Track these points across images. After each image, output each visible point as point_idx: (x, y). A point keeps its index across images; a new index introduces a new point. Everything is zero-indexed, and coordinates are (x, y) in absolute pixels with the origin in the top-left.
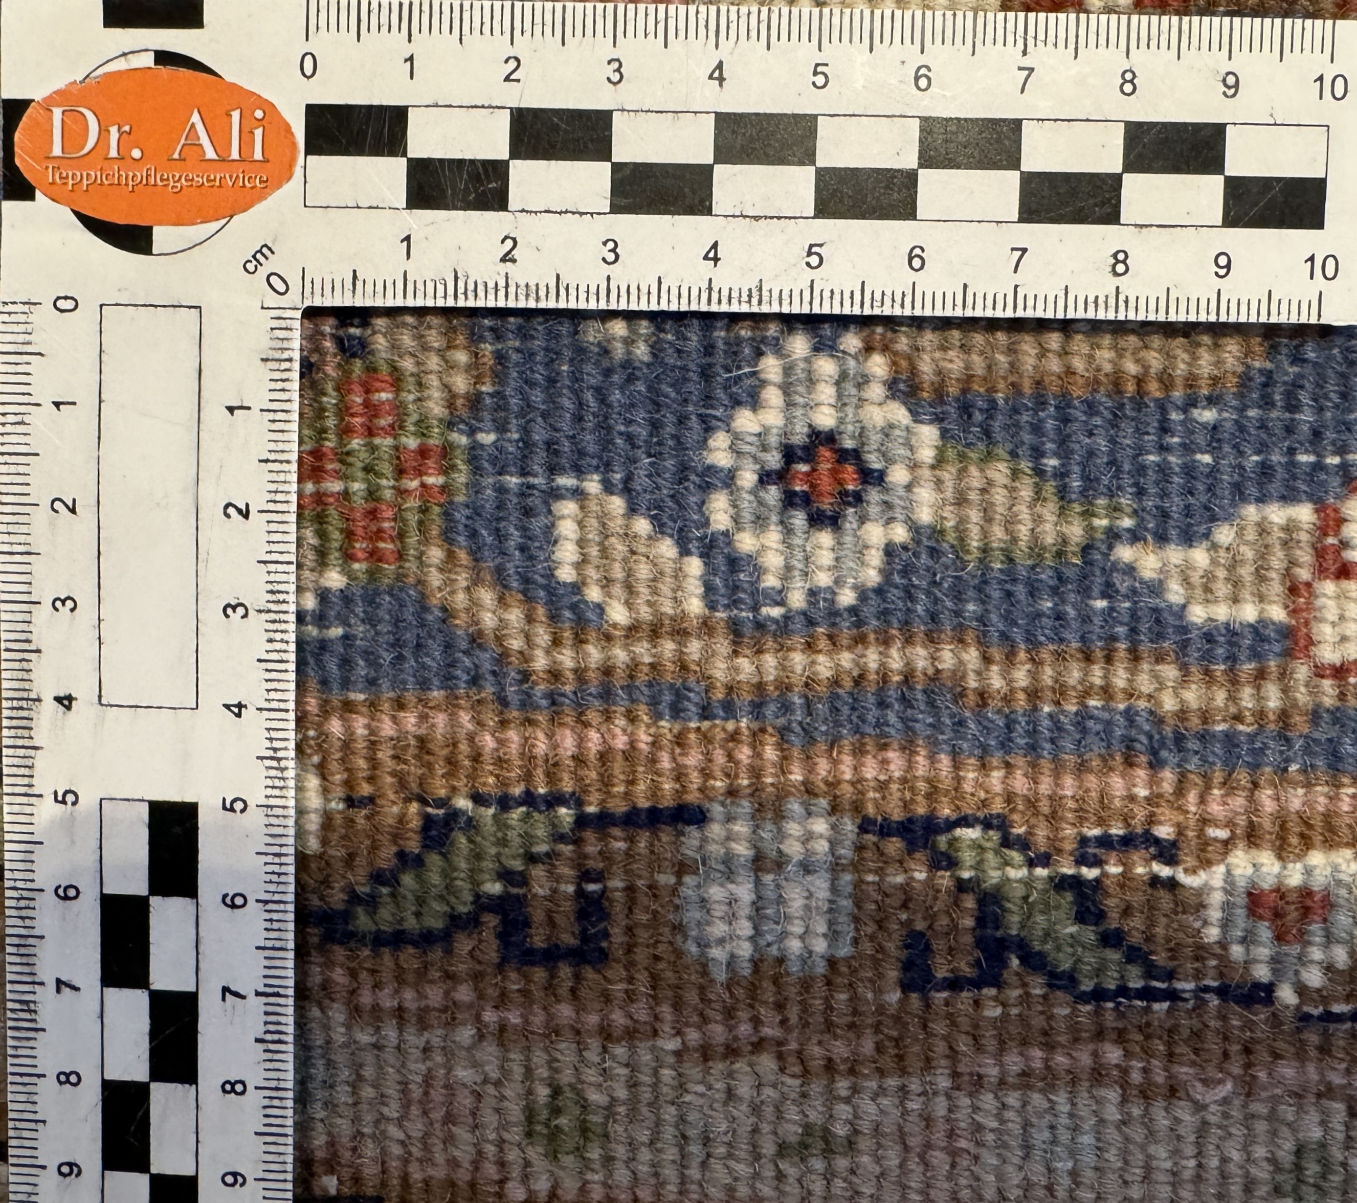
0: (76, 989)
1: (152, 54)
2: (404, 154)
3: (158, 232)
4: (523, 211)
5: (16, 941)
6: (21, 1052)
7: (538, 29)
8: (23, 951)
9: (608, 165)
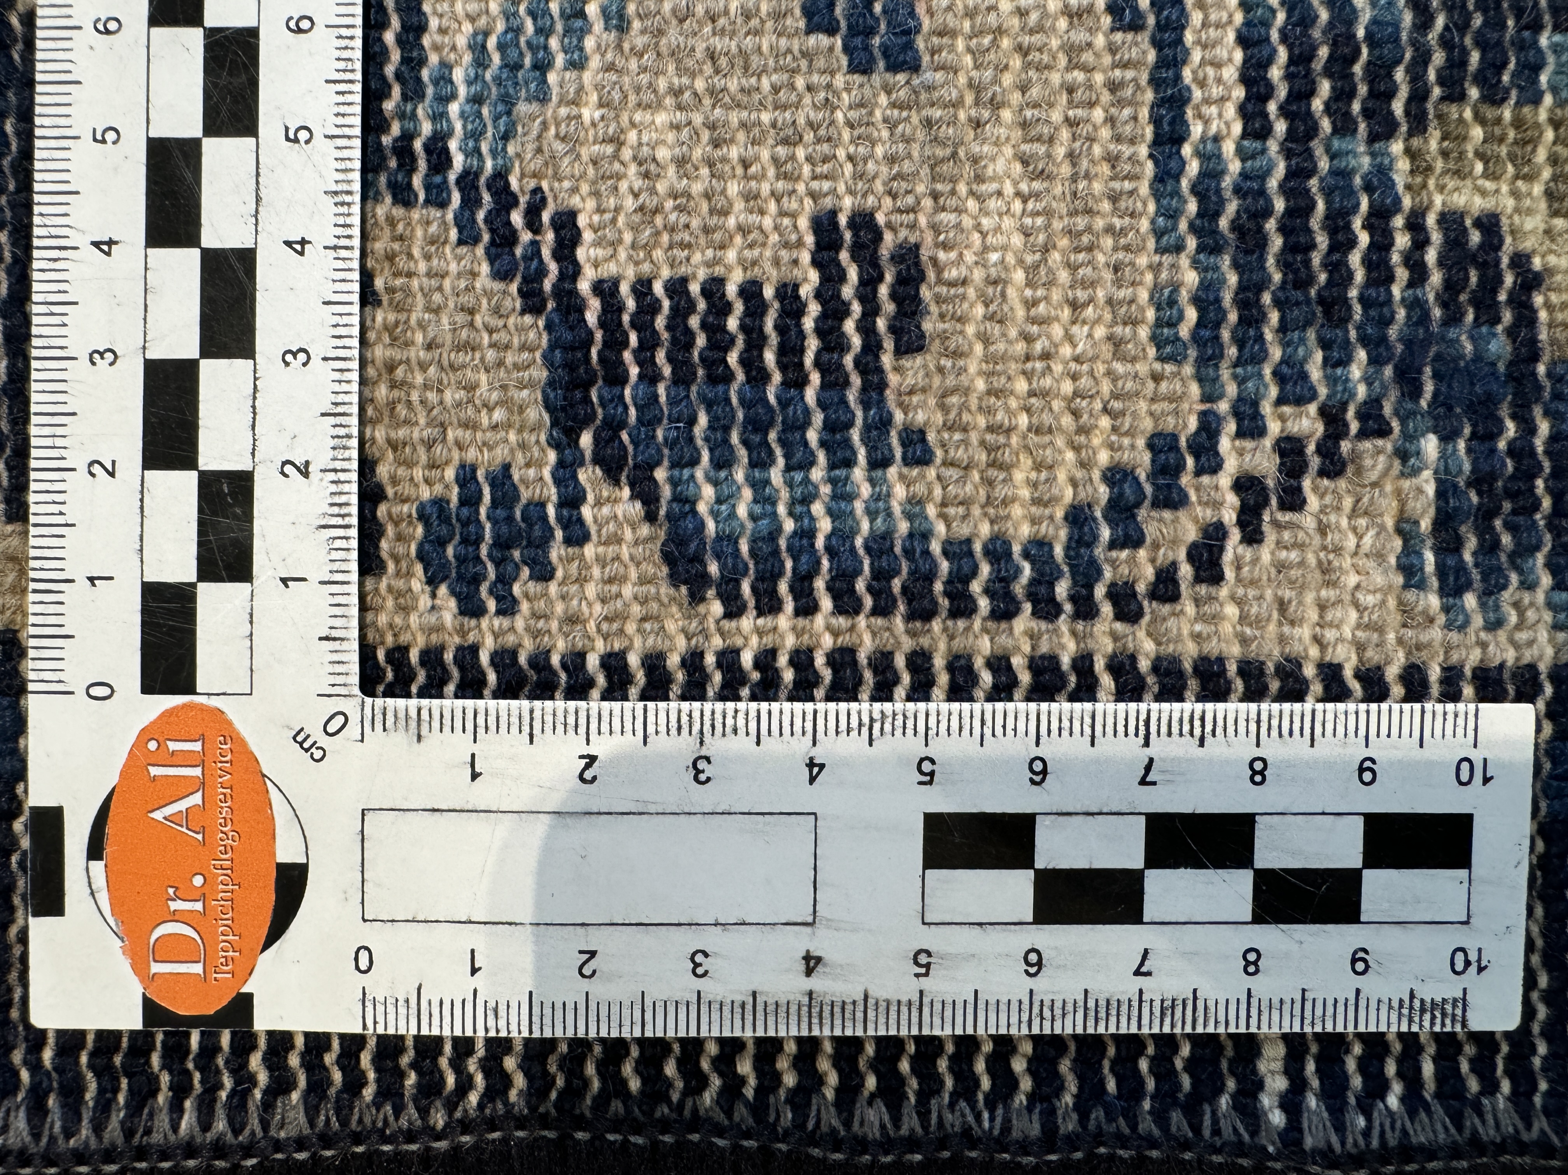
0: (1146, 952)
1: (92, 863)
2: (193, 585)
3: (283, 857)
4: (253, 454)
5: (1091, 1023)
6: (1222, 1018)
7: (59, 442)
8: (1102, 1014)
9: (203, 362)
